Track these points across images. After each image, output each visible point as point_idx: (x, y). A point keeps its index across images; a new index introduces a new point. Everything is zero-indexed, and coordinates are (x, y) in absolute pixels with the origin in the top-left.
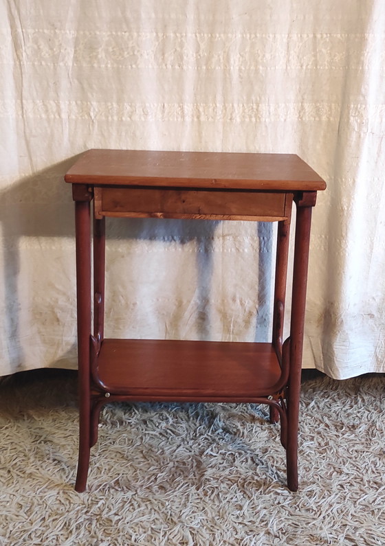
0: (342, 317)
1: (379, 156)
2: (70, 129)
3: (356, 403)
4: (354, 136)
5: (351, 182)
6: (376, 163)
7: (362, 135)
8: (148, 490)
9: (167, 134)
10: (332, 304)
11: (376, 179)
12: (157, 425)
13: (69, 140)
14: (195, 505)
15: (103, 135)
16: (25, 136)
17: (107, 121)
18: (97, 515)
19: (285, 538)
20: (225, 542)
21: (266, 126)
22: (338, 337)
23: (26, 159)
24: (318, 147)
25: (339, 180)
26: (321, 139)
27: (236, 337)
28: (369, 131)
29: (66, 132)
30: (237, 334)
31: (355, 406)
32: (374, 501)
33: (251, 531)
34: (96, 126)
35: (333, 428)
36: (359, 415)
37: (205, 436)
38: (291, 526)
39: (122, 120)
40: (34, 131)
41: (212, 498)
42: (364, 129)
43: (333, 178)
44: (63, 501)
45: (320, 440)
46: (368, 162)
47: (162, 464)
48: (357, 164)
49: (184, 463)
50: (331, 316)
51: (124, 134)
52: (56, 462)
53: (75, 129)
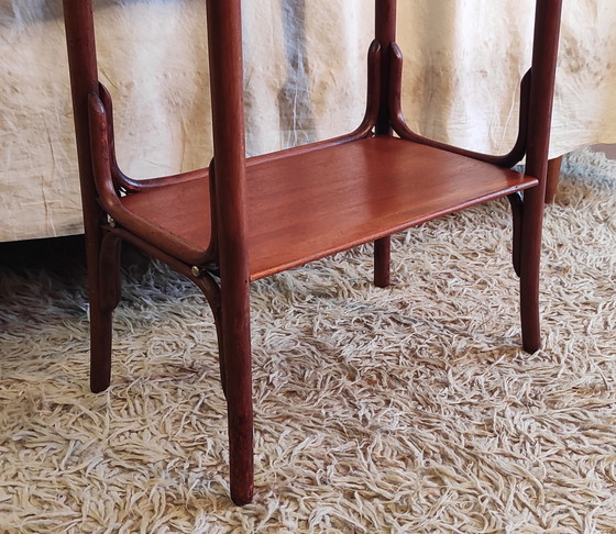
0: (457, 72)
8: (270, 405)
10: (439, 53)
12: (199, 313)
14: (370, 401)
18: (216, 466)
19: (542, 402)
20: (466, 435)
22: (453, 108)
27: (305, 132)
30: (305, 128)
32: (606, 324)
33: (487, 409)
35: (463, 258)
37: (292, 309)
38: (535, 385)
41: (385, 384)
44: (127, 466)
45: (462, 274)
47: (258, 362)
49: (294, 352)
50: (438, 75)
52: (58, 409)
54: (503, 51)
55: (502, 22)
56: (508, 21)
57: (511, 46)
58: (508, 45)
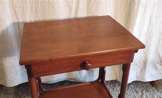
1: (144, 13)
2: (30, 4)
3: (129, 88)
4: (136, 6)
5: (133, 23)
6: (143, 15)
7: (139, 6)
9: (66, 6)
11: (142, 21)
13: (30, 8)
15: (42, 7)
16: (13, 7)
17: (44, 2)
21: (103, 3)
23: (15, 16)
24: (122, 9)
25: (129, 22)
26: (123, 7)
28: (142, 4)
29: (29, 5)
31: (129, 90)
34: (40, 3)
36: (130, 94)
39: (49, 1)
40: (16, 6)
42: (140, 4)
43: (127, 20)
46: (140, 15)
48: (136, 17)
51: (50, 6)
53: (32, 5)
54: (142, 60)
55: (143, 55)
56: (144, 55)
57: (145, 60)
58: (144, 59)
